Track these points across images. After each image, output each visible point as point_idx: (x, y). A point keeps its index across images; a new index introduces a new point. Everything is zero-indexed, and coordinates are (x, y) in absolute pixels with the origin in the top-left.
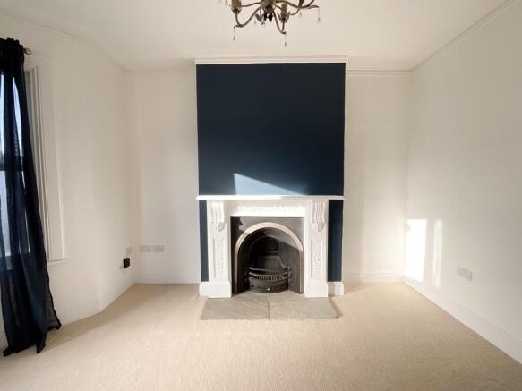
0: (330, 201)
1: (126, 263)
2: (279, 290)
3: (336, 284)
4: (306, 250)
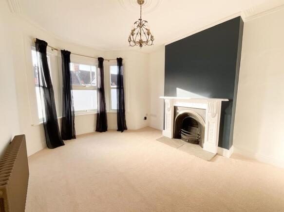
1: (145, 118)
2: (194, 143)
3: (225, 150)
4: (206, 126)
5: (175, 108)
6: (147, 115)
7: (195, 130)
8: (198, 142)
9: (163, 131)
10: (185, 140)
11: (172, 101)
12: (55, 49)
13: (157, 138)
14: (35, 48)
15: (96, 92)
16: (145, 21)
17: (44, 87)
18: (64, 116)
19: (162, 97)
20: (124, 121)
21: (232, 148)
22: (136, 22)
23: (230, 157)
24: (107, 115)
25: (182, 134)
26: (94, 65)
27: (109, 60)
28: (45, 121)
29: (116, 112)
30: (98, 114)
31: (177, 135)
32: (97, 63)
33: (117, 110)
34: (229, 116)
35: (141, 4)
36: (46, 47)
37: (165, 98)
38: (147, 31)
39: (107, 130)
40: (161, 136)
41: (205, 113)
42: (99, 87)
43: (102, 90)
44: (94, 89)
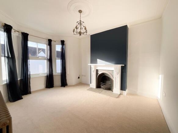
0: (121, 66)
1: (79, 78)
2: (108, 90)
3: (124, 91)
4: (114, 80)
5: (97, 71)
6: (80, 75)
7: (108, 83)
8: (110, 89)
9: (90, 84)
10: (103, 89)
11: (95, 66)
12: (17, 31)
13: (87, 89)
14: (3, 30)
15: (46, 61)
16: (83, 22)
17: (8, 57)
18: (22, 78)
19: (90, 64)
20: (66, 80)
21: (127, 90)
22: (78, 22)
23: (126, 95)
24: (54, 76)
25: (101, 85)
26: (45, 44)
27: (55, 41)
28: (8, 82)
29: (60, 74)
30: (47, 76)
31: (98, 86)
32: (47, 43)
33: (61, 73)
34: (125, 73)
35: (80, 13)
36: (11, 30)
37: (91, 64)
38: (84, 28)
39: (53, 87)
40: (89, 88)
41: (113, 72)
42: (49, 58)
43: (50, 60)
44: (45, 60)
